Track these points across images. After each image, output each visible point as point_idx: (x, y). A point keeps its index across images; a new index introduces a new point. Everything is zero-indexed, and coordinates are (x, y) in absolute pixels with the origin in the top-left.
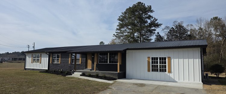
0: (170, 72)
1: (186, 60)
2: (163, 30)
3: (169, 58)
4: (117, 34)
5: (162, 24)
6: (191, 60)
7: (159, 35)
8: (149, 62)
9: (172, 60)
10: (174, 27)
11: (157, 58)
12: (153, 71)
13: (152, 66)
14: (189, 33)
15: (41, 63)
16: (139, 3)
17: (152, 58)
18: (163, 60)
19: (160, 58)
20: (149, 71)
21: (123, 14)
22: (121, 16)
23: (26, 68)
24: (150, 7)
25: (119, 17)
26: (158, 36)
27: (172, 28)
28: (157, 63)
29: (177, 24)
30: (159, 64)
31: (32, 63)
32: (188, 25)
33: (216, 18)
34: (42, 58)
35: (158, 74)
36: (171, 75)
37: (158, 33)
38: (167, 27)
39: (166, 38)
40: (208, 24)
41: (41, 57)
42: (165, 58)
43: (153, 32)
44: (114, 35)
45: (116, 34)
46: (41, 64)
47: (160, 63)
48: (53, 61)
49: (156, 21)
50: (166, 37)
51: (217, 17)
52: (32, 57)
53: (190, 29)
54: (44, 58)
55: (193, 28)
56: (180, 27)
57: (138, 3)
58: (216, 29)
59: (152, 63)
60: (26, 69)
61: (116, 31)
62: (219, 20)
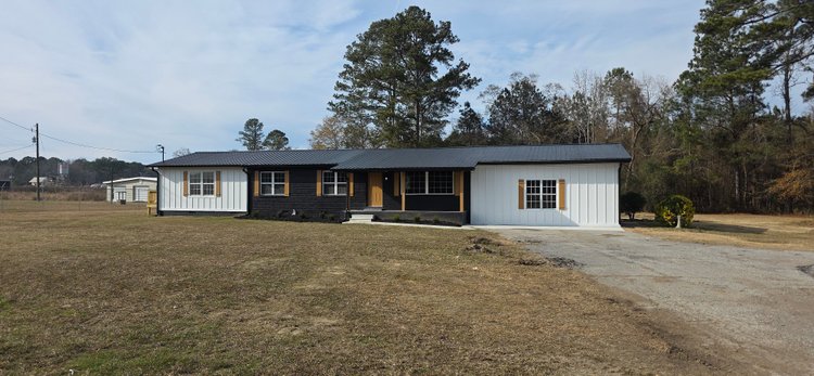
0: (563, 207)
1: (593, 187)
2: (481, 95)
3: (562, 182)
4: (342, 103)
5: (480, 80)
6: (602, 187)
7: (471, 110)
8: (521, 190)
9: (568, 186)
10: (510, 89)
11: (538, 182)
12: (528, 207)
13: (528, 198)
14: (550, 107)
15: (219, 195)
16: (414, 9)
17: (528, 183)
18: (550, 185)
19: (544, 182)
20: (521, 207)
21: (360, 38)
22: (354, 44)
23: (163, 209)
24: (447, 26)
25: (348, 47)
26: (464, 114)
27: (506, 90)
28: (538, 192)
29: (519, 79)
30: (541, 194)
31: (186, 195)
32: (549, 86)
33: (619, 72)
34: (224, 184)
35: (541, 212)
36: (566, 213)
37: (468, 105)
38: (493, 88)
39: (486, 119)
40: (601, 86)
41: (219, 179)
42: (554, 183)
43: (453, 99)
44: (331, 104)
45: (336, 101)
46: (219, 199)
47: (544, 192)
48: (264, 189)
49: (465, 69)
50: (489, 117)
51: (622, 69)
52: (185, 179)
53: (552, 97)
54: (231, 184)
55: (561, 94)
56: (526, 88)
57: (412, 8)
58: (619, 101)
59: (528, 191)
60: (161, 213)
61: (336, 92)
62: (627, 77)
